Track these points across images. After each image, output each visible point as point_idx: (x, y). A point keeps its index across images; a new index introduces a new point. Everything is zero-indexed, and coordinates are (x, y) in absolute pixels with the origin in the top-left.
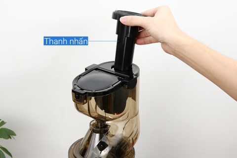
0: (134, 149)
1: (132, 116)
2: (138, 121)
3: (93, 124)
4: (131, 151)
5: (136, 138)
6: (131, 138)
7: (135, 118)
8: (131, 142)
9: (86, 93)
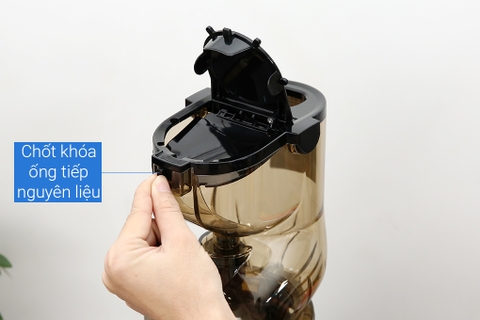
0: (311, 304)
1: (306, 222)
2: (321, 233)
3: (207, 243)
4: (305, 310)
5: (318, 278)
6: (303, 277)
7: (314, 227)
8: (305, 286)
9: (189, 165)
